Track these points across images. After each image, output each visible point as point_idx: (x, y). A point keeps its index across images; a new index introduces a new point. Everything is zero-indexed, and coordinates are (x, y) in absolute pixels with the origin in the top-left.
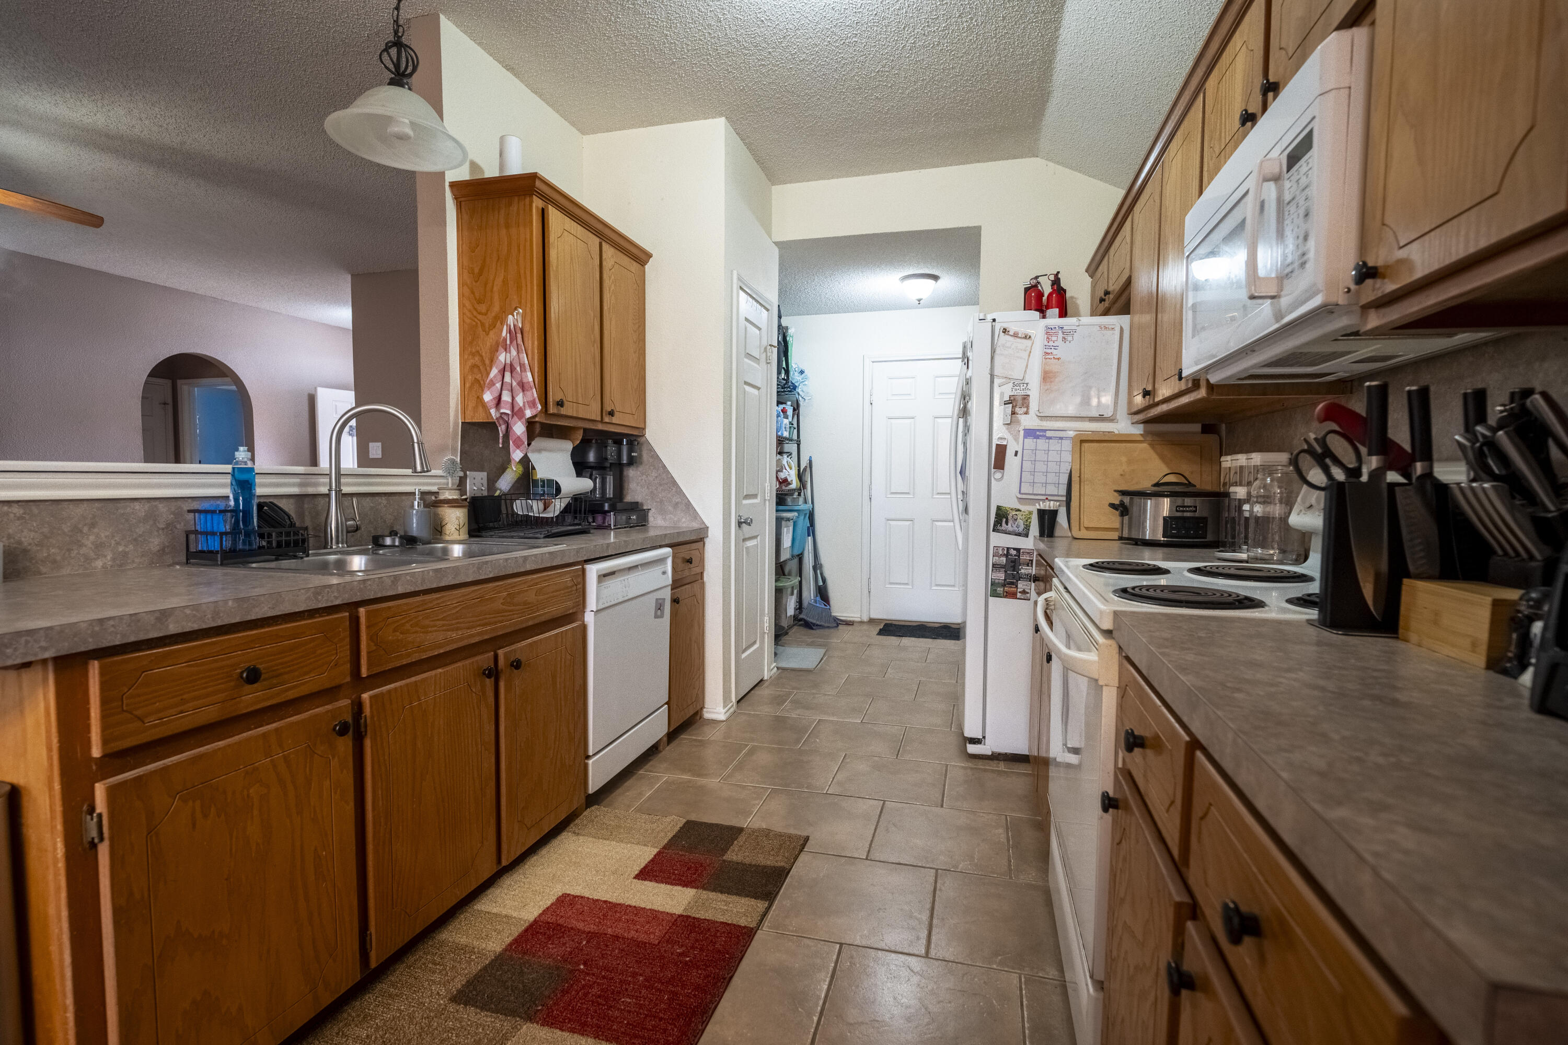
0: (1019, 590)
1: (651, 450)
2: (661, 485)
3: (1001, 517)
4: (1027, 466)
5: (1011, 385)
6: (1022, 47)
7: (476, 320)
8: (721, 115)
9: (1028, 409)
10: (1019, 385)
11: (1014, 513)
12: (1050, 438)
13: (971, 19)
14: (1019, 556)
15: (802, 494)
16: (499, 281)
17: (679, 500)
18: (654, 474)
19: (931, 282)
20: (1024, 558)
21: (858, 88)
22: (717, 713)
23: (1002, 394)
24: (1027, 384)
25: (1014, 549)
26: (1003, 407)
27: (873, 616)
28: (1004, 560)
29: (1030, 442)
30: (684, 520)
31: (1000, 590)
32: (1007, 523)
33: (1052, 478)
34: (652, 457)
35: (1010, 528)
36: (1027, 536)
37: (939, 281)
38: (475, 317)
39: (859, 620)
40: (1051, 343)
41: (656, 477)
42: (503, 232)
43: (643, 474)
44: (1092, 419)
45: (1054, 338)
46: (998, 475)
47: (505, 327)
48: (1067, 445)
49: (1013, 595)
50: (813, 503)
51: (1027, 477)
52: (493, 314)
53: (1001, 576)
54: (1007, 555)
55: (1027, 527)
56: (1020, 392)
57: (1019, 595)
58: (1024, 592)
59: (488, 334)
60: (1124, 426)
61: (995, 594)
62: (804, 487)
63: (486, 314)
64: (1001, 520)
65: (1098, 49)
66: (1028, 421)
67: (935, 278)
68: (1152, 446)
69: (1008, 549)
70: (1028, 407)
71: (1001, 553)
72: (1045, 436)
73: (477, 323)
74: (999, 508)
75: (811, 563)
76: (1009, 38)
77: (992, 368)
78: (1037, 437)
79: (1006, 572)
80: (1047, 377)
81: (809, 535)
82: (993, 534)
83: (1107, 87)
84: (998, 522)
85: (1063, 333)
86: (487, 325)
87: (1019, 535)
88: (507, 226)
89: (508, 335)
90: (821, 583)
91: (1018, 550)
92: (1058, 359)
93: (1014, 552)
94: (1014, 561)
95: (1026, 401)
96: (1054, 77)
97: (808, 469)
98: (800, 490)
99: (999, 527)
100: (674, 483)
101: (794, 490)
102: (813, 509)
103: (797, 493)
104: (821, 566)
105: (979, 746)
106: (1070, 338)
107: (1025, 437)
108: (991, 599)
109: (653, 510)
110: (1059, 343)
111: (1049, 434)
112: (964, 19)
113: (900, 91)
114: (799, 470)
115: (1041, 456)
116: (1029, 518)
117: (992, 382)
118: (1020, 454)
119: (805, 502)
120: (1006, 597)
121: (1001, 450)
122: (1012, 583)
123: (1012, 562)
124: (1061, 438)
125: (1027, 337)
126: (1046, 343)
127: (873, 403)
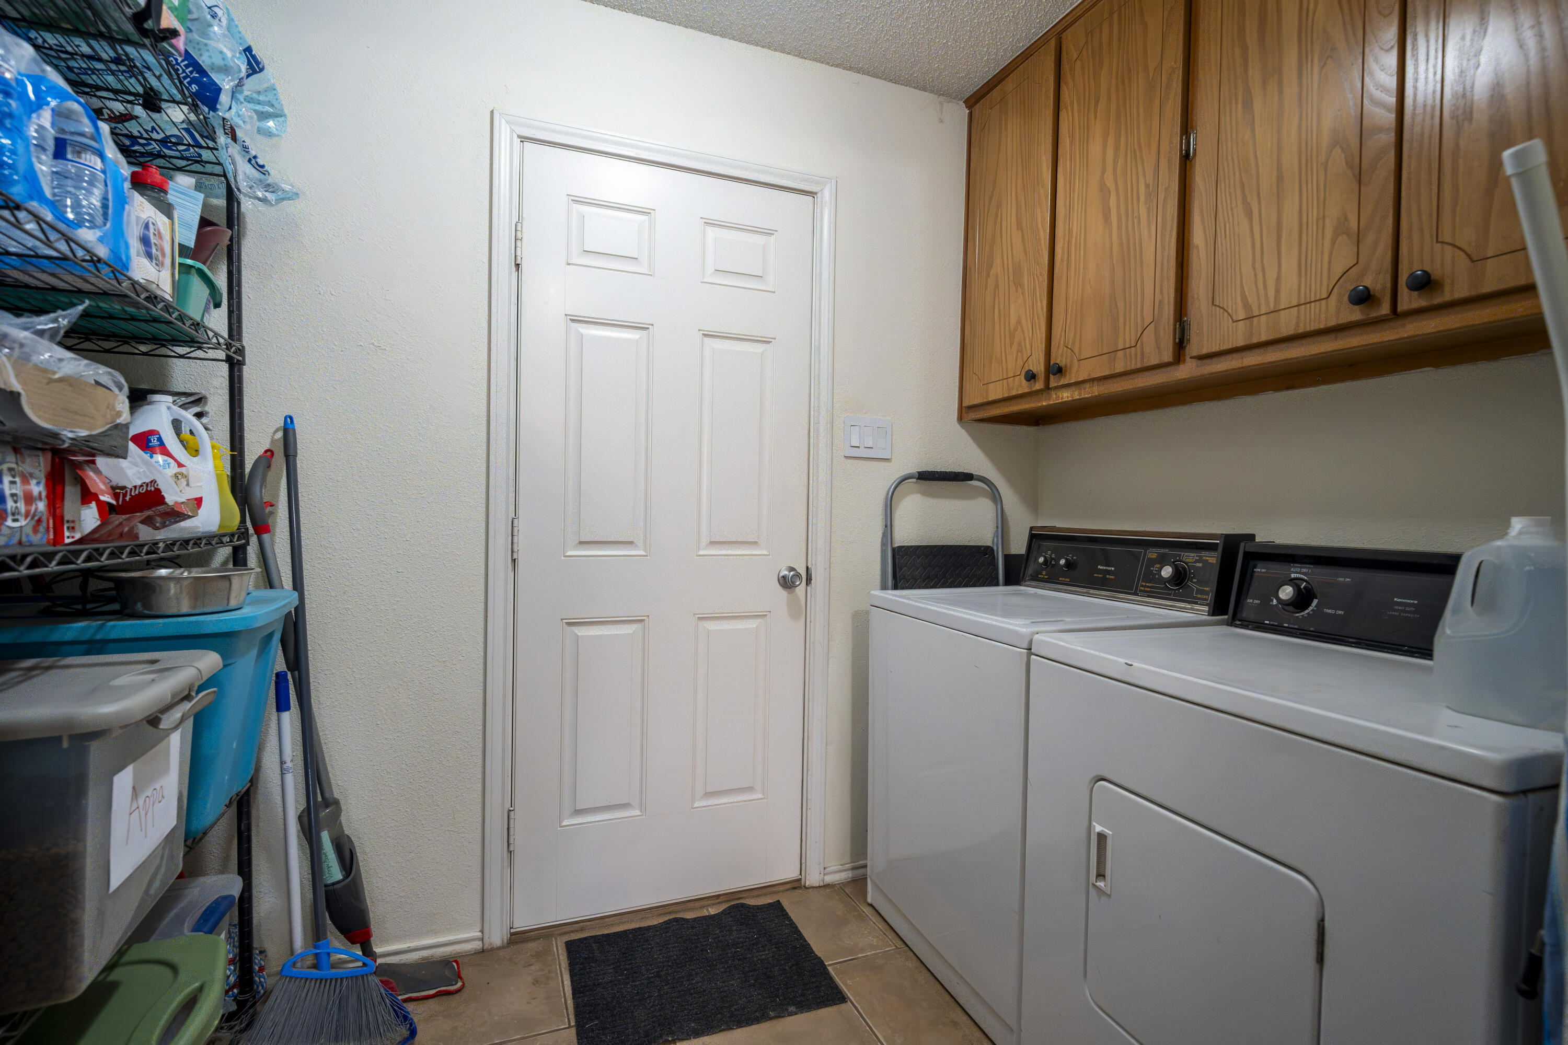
15: (252, 552)
27: (523, 922)
39: (477, 945)
50: (298, 584)
62: (262, 528)
75: (294, 804)
81: (282, 705)
90: (334, 873)
97: (279, 460)
98: (244, 534)
101: (211, 540)
102: (300, 610)
103: (224, 552)
104: (332, 803)
114: (237, 462)
119: (269, 580)
127: (524, 266)
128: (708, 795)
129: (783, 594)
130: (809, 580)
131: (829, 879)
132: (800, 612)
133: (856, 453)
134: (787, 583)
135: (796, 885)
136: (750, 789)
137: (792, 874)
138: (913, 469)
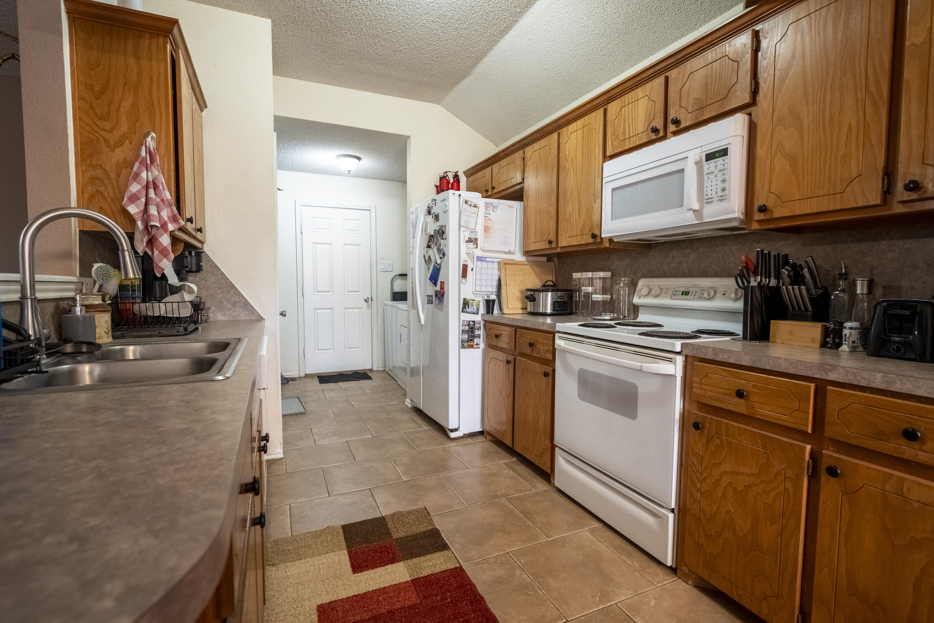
0: (475, 343)
1: (210, 260)
2: (220, 288)
3: (466, 304)
4: (478, 276)
5: (469, 232)
6: (473, 48)
7: (97, 135)
8: (269, 17)
9: (477, 246)
10: (473, 232)
11: (472, 302)
12: (488, 262)
13: (461, 24)
14: (474, 325)
16: (126, 105)
17: (238, 299)
18: (213, 280)
19: (357, 161)
20: (477, 326)
21: (375, 36)
22: (277, 454)
23: (465, 236)
24: (477, 232)
25: (472, 321)
26: (466, 243)
28: (467, 327)
29: (479, 263)
30: (242, 314)
31: (466, 344)
32: (468, 308)
33: (489, 283)
34: (211, 266)
35: (470, 310)
36: (478, 314)
37: (361, 161)
38: (96, 132)
39: (298, 376)
40: (487, 212)
41: (215, 282)
42: (132, 60)
43: (201, 280)
44: (505, 253)
45: (489, 209)
46: (464, 281)
47: (144, 148)
48: (496, 265)
49: (471, 347)
51: (478, 282)
52: (120, 133)
53: (466, 336)
54: (469, 325)
55: (478, 309)
56: (473, 236)
57: (475, 346)
58: (477, 344)
59: (113, 150)
60: (519, 257)
61: (463, 347)
63: (110, 131)
64: (466, 306)
65: (509, 63)
66: (478, 252)
67: (359, 159)
68: (531, 267)
69: (469, 321)
70: (477, 245)
71: (466, 324)
72: (485, 260)
73: (98, 139)
74: (464, 299)
76: (471, 41)
77: (459, 222)
78: (482, 261)
79: (468, 334)
80: (486, 229)
82: (462, 314)
83: (502, 83)
84: (464, 307)
85: (493, 207)
86: (112, 142)
87: (474, 313)
88: (137, 56)
89: (148, 155)
91: (474, 322)
92: (491, 220)
93: (472, 323)
94: (472, 328)
95: (476, 241)
96: (476, 68)
99: (465, 310)
100: (232, 286)
105: (457, 432)
106: (495, 210)
107: (477, 261)
108: (462, 350)
109: (213, 308)
110: (491, 212)
111: (487, 259)
112: (458, 23)
113: (397, 46)
115: (484, 271)
116: (479, 304)
117: (460, 229)
118: (474, 270)
120: (469, 348)
121: (465, 267)
122: (471, 340)
123: (471, 328)
124: (493, 262)
125: (475, 206)
126: (485, 211)
127: (303, 233)
128: (349, 348)
129: (366, 303)
130: (372, 300)
131: (379, 369)
132: (370, 307)
133: (383, 270)
134: (366, 301)
135: (371, 370)
136: (359, 347)
137: (370, 368)
138: (398, 273)
